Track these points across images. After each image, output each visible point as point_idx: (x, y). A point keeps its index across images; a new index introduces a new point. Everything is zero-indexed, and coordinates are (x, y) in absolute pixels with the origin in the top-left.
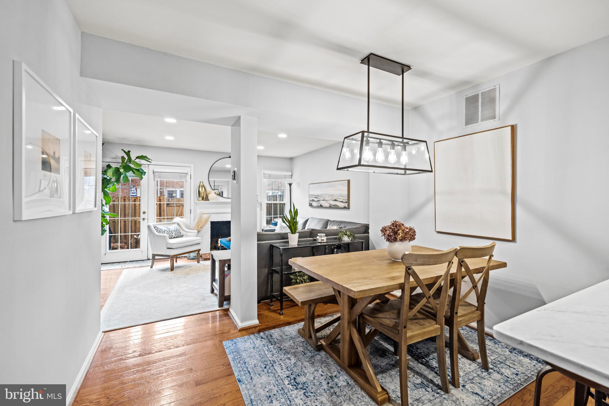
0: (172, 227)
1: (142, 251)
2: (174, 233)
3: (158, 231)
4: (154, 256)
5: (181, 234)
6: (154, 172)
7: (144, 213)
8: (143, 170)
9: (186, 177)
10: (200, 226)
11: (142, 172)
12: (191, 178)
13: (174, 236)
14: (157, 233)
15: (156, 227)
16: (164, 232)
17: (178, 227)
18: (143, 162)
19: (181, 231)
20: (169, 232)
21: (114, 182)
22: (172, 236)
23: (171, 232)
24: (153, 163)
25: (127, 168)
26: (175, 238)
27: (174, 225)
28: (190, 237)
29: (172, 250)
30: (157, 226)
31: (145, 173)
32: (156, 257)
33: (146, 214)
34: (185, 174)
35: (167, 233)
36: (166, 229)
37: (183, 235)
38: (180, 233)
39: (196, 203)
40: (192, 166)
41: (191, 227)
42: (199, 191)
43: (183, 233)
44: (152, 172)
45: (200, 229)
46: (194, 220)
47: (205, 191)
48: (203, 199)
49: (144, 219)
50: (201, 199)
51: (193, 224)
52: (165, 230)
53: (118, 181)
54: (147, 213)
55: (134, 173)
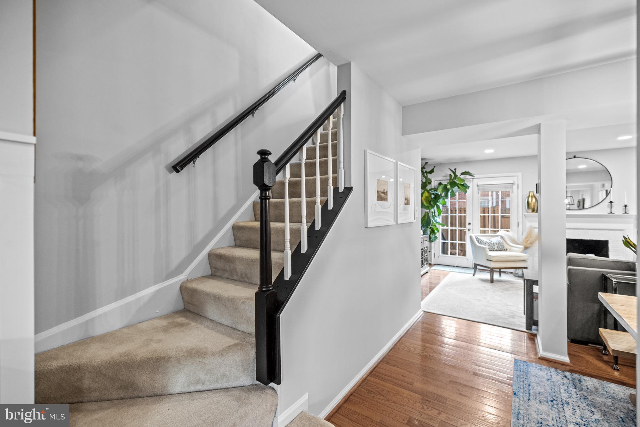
0: (495, 240)
1: (468, 260)
2: (496, 246)
3: (479, 242)
4: (476, 265)
5: (505, 248)
6: (478, 186)
7: (469, 224)
8: (467, 185)
9: (512, 187)
10: (529, 242)
11: (466, 186)
12: (519, 188)
13: (496, 248)
14: (478, 244)
15: (477, 238)
16: (486, 244)
17: (502, 241)
18: (468, 177)
19: (505, 244)
20: (490, 244)
21: (444, 196)
22: (494, 248)
23: (492, 244)
24: (476, 176)
25: (453, 184)
26: (497, 250)
27: (497, 238)
28: (515, 252)
29: (491, 262)
30: (479, 237)
31: (469, 187)
32: (478, 267)
33: (471, 225)
34: (511, 185)
35: (488, 245)
36: (488, 241)
37: (507, 250)
38: (503, 247)
39: (525, 215)
40: (520, 174)
41: (519, 242)
42: (528, 202)
43: (506, 246)
44: (476, 186)
45: (530, 245)
46: (522, 234)
47: (536, 202)
48: (533, 211)
49: (469, 230)
50: (530, 211)
51: (522, 238)
52: (486, 242)
53: (446, 196)
54: (471, 223)
55: (459, 187)
